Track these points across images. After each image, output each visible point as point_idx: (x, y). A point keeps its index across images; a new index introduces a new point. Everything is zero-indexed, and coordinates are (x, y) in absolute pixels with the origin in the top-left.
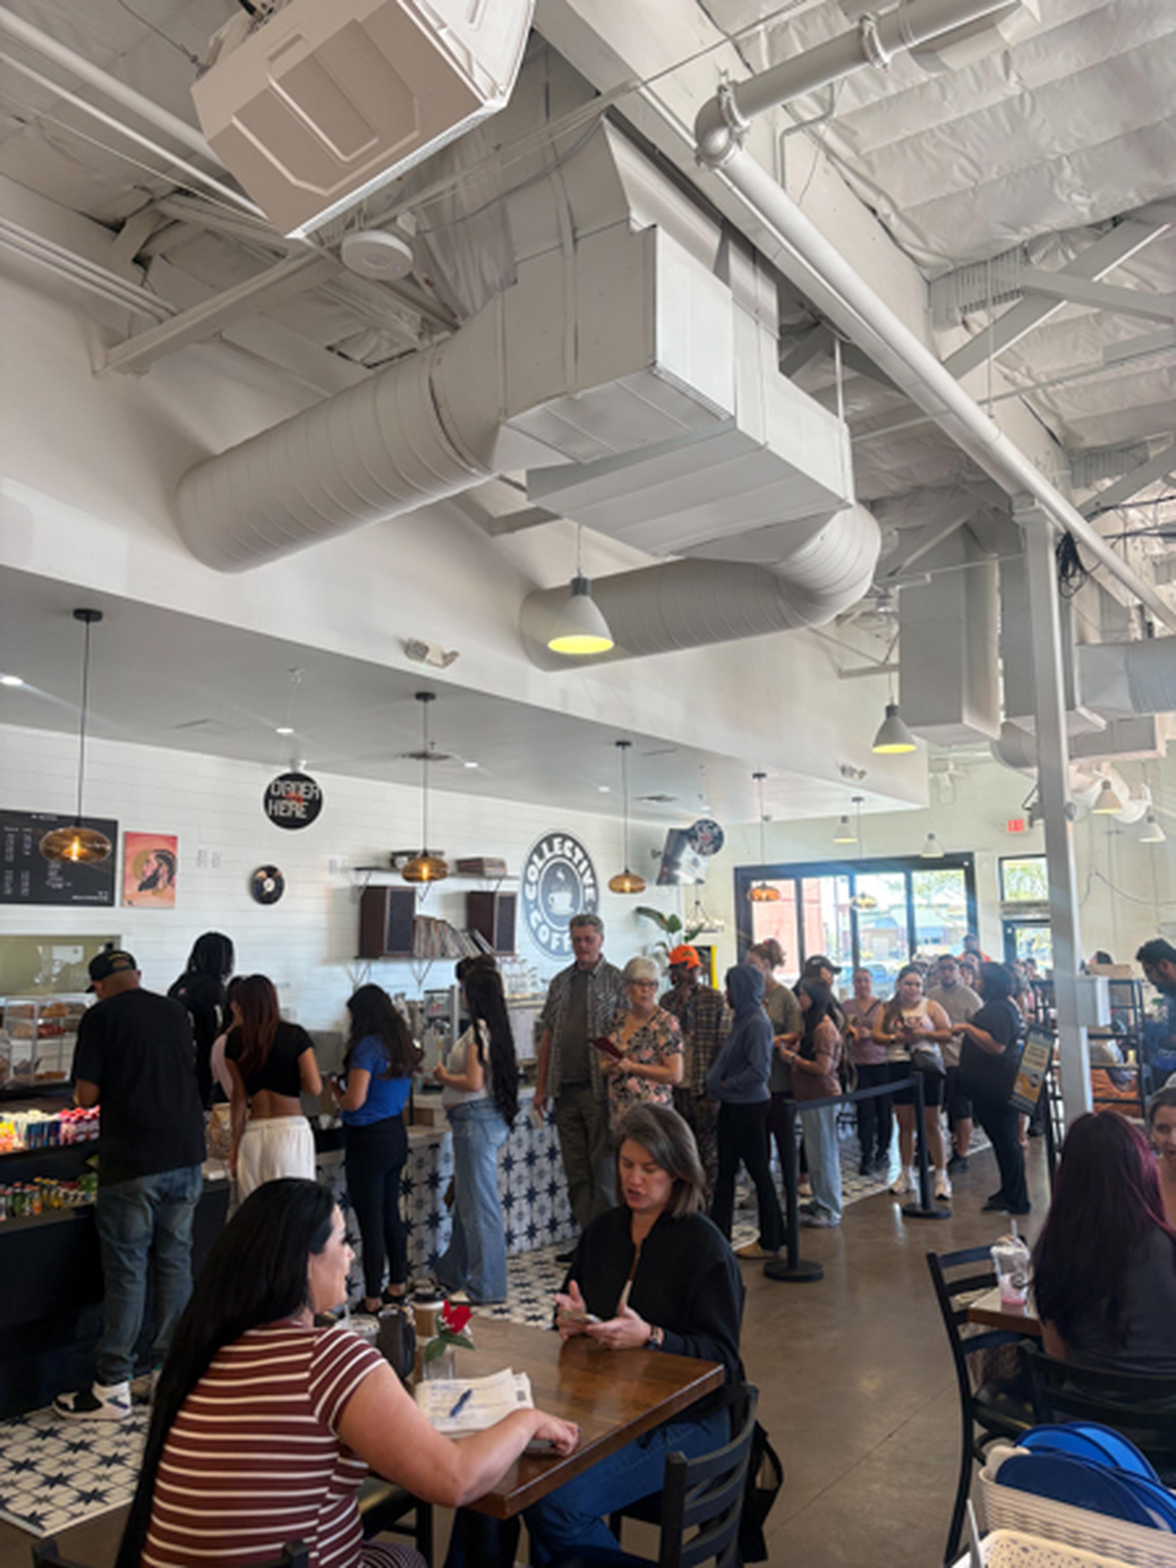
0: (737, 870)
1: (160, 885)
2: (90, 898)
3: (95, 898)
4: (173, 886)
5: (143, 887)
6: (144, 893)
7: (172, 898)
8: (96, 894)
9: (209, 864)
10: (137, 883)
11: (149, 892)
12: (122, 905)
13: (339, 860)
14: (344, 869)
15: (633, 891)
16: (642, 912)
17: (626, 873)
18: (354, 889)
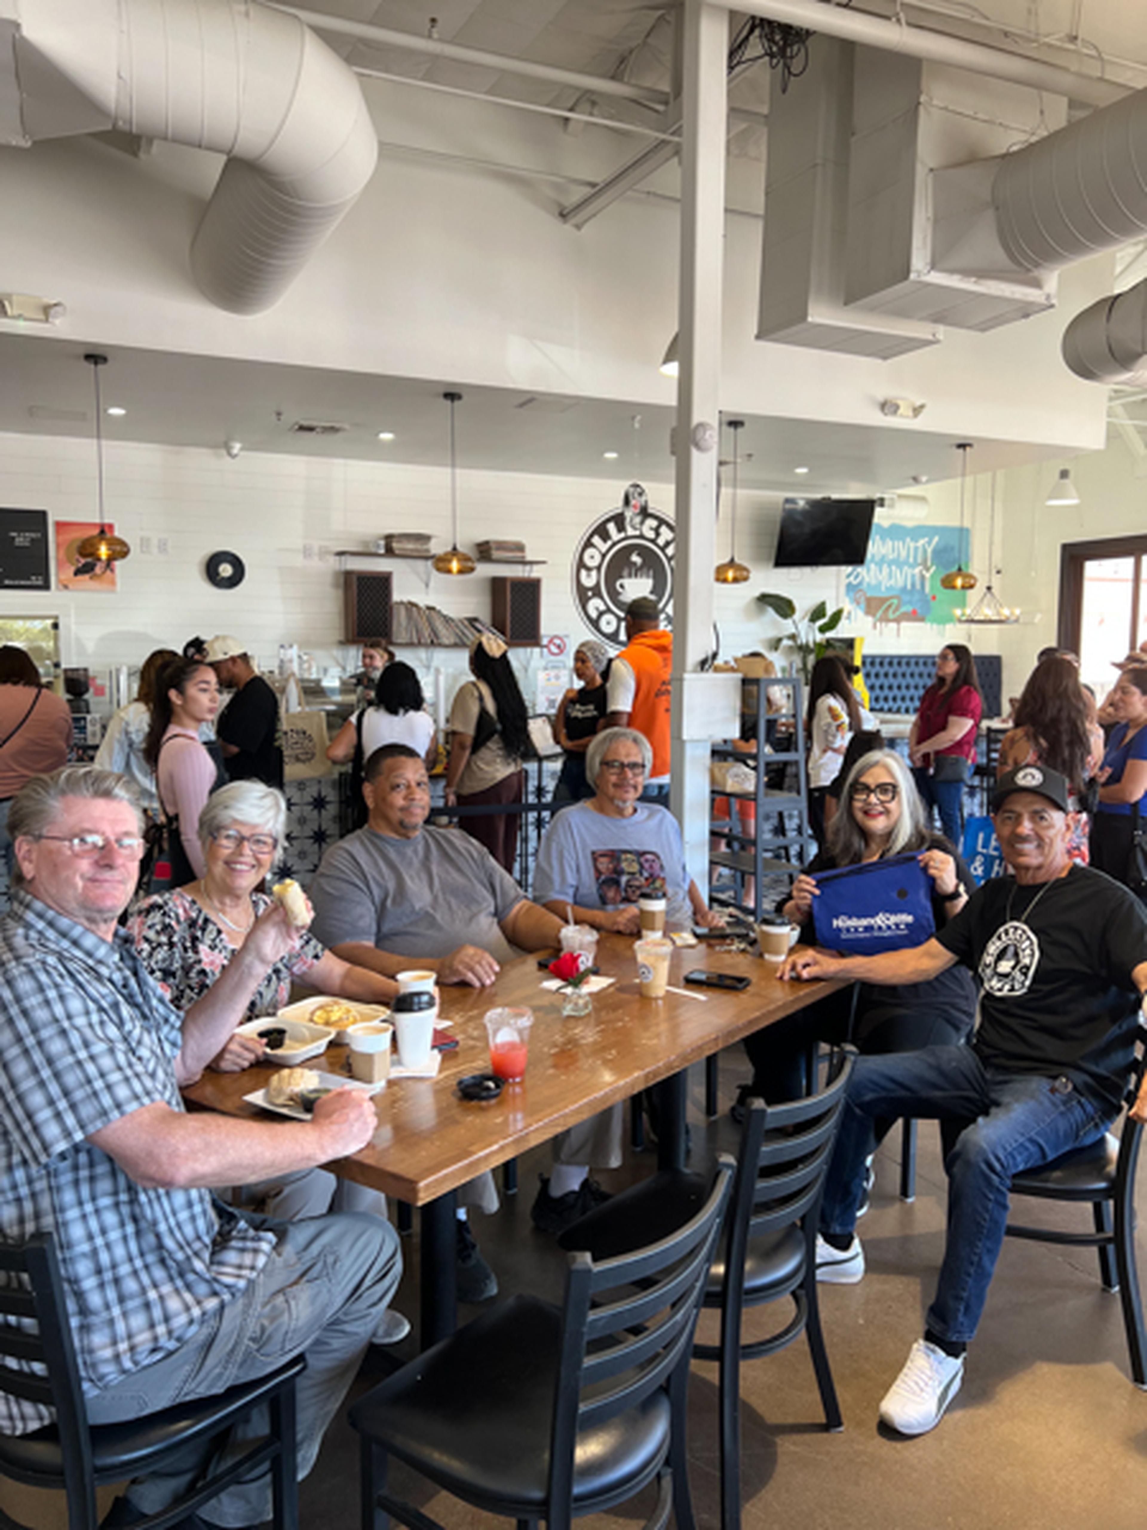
0: (1065, 547)
1: (98, 570)
2: (23, 583)
3: (28, 583)
4: (112, 571)
5: (77, 573)
6: (80, 577)
7: (113, 582)
8: (29, 579)
9: (155, 550)
10: (73, 569)
11: (87, 577)
12: (57, 588)
13: (316, 545)
14: (323, 553)
15: (736, 580)
16: (765, 599)
17: (732, 563)
18: (337, 574)
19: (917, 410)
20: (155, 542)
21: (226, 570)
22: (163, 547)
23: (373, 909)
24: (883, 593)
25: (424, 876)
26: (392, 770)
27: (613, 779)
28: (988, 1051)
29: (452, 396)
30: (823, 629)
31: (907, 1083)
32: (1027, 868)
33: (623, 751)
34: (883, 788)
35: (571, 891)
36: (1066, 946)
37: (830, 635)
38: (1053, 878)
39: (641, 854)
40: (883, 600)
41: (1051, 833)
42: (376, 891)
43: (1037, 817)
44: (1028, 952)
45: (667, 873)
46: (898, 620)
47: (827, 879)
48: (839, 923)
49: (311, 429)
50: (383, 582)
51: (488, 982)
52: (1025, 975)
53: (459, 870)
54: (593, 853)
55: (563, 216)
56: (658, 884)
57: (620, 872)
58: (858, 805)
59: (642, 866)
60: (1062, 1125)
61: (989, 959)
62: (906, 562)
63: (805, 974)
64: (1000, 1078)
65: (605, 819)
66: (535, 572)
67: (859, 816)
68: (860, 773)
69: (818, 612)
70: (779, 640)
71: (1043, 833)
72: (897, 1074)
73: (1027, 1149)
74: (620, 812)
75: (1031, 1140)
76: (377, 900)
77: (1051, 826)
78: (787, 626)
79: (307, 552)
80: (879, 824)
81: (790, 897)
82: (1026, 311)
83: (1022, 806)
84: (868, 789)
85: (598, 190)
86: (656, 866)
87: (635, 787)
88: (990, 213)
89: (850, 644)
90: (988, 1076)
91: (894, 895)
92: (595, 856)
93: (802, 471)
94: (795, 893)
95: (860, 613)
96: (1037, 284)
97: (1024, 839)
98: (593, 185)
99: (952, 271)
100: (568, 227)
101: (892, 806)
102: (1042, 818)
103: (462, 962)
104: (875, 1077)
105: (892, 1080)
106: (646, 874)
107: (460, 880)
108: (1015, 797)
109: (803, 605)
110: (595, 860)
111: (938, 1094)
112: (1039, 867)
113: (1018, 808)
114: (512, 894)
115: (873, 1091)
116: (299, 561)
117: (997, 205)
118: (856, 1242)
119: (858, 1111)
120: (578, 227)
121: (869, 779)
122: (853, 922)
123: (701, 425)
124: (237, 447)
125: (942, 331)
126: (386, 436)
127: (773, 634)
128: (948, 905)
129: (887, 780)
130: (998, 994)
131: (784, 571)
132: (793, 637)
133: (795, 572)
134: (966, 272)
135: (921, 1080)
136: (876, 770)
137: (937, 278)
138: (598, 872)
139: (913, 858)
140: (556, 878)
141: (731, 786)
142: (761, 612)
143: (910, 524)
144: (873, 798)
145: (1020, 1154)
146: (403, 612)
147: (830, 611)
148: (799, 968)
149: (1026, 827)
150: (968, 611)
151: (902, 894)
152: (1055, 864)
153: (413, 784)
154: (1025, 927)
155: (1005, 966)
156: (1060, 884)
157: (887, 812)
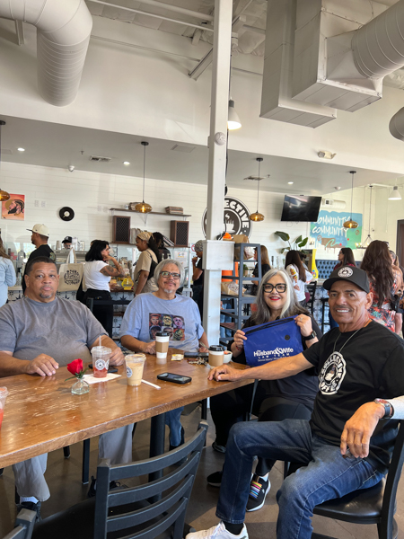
0: (399, 222)
1: (17, 212)
4: (23, 212)
6: (10, 214)
7: (23, 217)
9: (40, 205)
10: (7, 211)
11: (13, 214)
13: (102, 206)
14: (105, 209)
15: (258, 220)
16: (278, 234)
17: (257, 213)
18: (110, 217)
19: (332, 156)
20: (40, 202)
21: (67, 214)
22: (43, 204)
23: (15, 335)
24: (328, 237)
25: (50, 321)
26: (37, 268)
27: (165, 279)
28: (315, 427)
29: (144, 143)
30: (300, 246)
31: (270, 439)
32: (344, 324)
33: (170, 268)
34: (279, 286)
35: (137, 332)
36: (361, 369)
37: (303, 248)
38: (360, 328)
39: (173, 317)
40: (329, 239)
41: (357, 303)
42: (18, 326)
43: (349, 294)
44: (340, 370)
45: (186, 327)
46: (334, 247)
47: (250, 332)
48: (256, 354)
49: (97, 159)
50: (127, 220)
51: (50, 374)
52: (337, 383)
53: (70, 319)
54: (150, 314)
55: (190, 75)
56: (180, 331)
57: (161, 325)
58: (267, 294)
59: (173, 322)
60: (351, 477)
61: (323, 371)
62: (338, 226)
63: (219, 377)
64: (317, 443)
65: (159, 300)
66: (187, 219)
67: (268, 300)
68: (268, 279)
69: (299, 239)
70: (283, 249)
71: (352, 304)
72: (265, 434)
73: (326, 491)
74: (167, 296)
75: (329, 486)
76: (18, 331)
77: (357, 300)
78: (286, 244)
79: (99, 208)
80: (277, 304)
81: (233, 341)
82: (369, 100)
83: (339, 287)
84: (273, 287)
85: (201, 62)
86: (181, 323)
87: (175, 285)
88: (350, 53)
89: (311, 251)
90: (313, 441)
91: (283, 338)
92: (151, 316)
93: (291, 183)
94: (235, 339)
95: (320, 244)
96: (372, 86)
97: (341, 307)
98: (199, 61)
99: (335, 79)
100: (192, 80)
101: (283, 294)
102: (352, 295)
103: (37, 363)
104: (252, 434)
105: (262, 436)
106: (175, 326)
107: (68, 323)
108: (337, 283)
109: (293, 237)
110: (150, 317)
111: (287, 447)
112: (351, 323)
113: (338, 290)
114: (97, 332)
115: (252, 442)
116: (96, 212)
117: (353, 49)
118: (245, 529)
119: (242, 453)
120: (196, 79)
121: (273, 281)
122: (263, 353)
123: (219, 133)
124: (72, 168)
125: (335, 112)
126: (127, 163)
127: (281, 247)
128: (307, 342)
129: (282, 282)
130: (323, 393)
131: (285, 223)
132: (289, 248)
133: (289, 223)
134: (342, 80)
135: (278, 438)
136: (276, 277)
137: (329, 82)
138: (151, 323)
139: (292, 319)
140: (130, 324)
141: (230, 292)
142: (276, 238)
143: (339, 212)
144: (275, 291)
145: (320, 495)
146: (134, 232)
147: (303, 239)
148: (217, 374)
149: (343, 300)
150: (361, 244)
151: (288, 337)
152: (361, 321)
153: (47, 275)
154: (341, 356)
155: (329, 376)
156: (362, 331)
157: (282, 298)
